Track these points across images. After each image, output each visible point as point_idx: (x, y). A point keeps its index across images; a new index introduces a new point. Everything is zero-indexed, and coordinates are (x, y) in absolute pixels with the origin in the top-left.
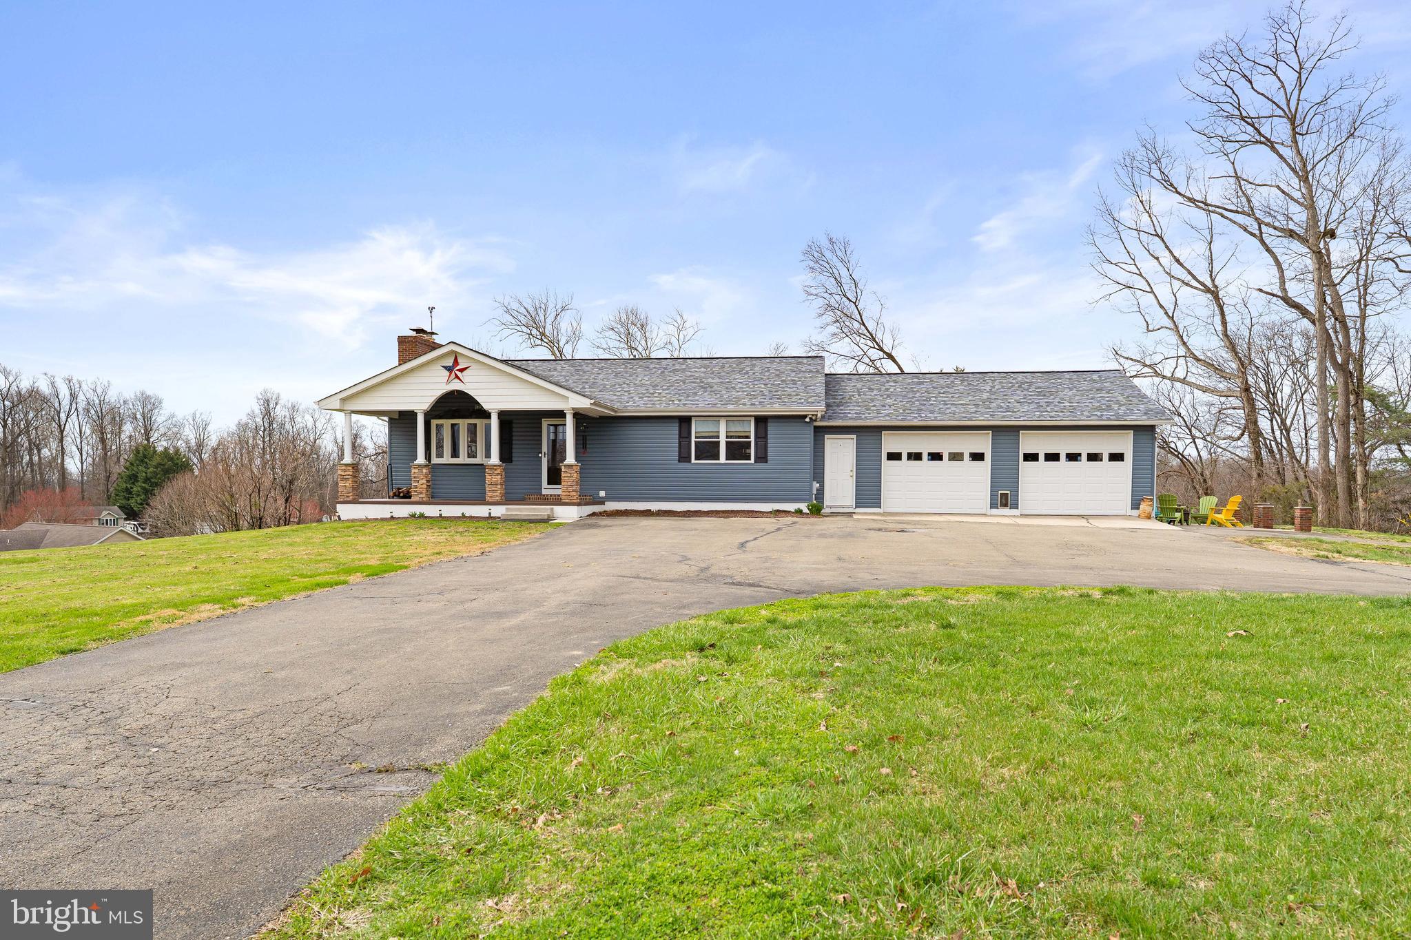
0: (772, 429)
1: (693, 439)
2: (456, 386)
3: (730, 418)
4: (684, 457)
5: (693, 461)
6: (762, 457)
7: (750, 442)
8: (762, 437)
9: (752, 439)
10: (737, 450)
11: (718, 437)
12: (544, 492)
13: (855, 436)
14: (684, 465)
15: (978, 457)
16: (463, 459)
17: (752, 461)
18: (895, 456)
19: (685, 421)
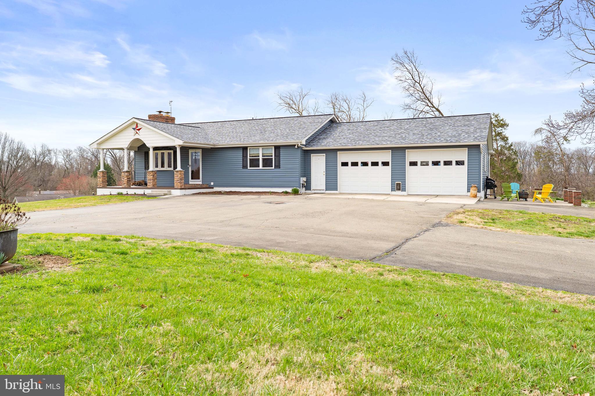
0: (282, 152)
1: (248, 157)
2: (137, 136)
3: (264, 147)
4: (245, 166)
5: (249, 168)
6: (278, 166)
7: (272, 159)
8: (277, 155)
9: (273, 157)
10: (267, 162)
11: (259, 156)
12: (190, 183)
13: (325, 154)
14: (245, 170)
15: (385, 164)
16: (166, 168)
17: (273, 168)
18: (345, 164)
19: (245, 149)
